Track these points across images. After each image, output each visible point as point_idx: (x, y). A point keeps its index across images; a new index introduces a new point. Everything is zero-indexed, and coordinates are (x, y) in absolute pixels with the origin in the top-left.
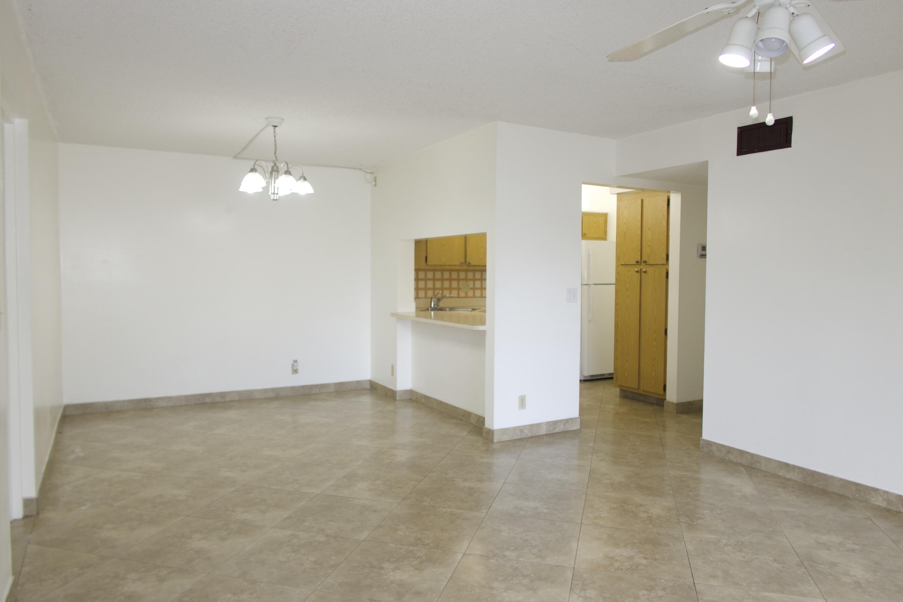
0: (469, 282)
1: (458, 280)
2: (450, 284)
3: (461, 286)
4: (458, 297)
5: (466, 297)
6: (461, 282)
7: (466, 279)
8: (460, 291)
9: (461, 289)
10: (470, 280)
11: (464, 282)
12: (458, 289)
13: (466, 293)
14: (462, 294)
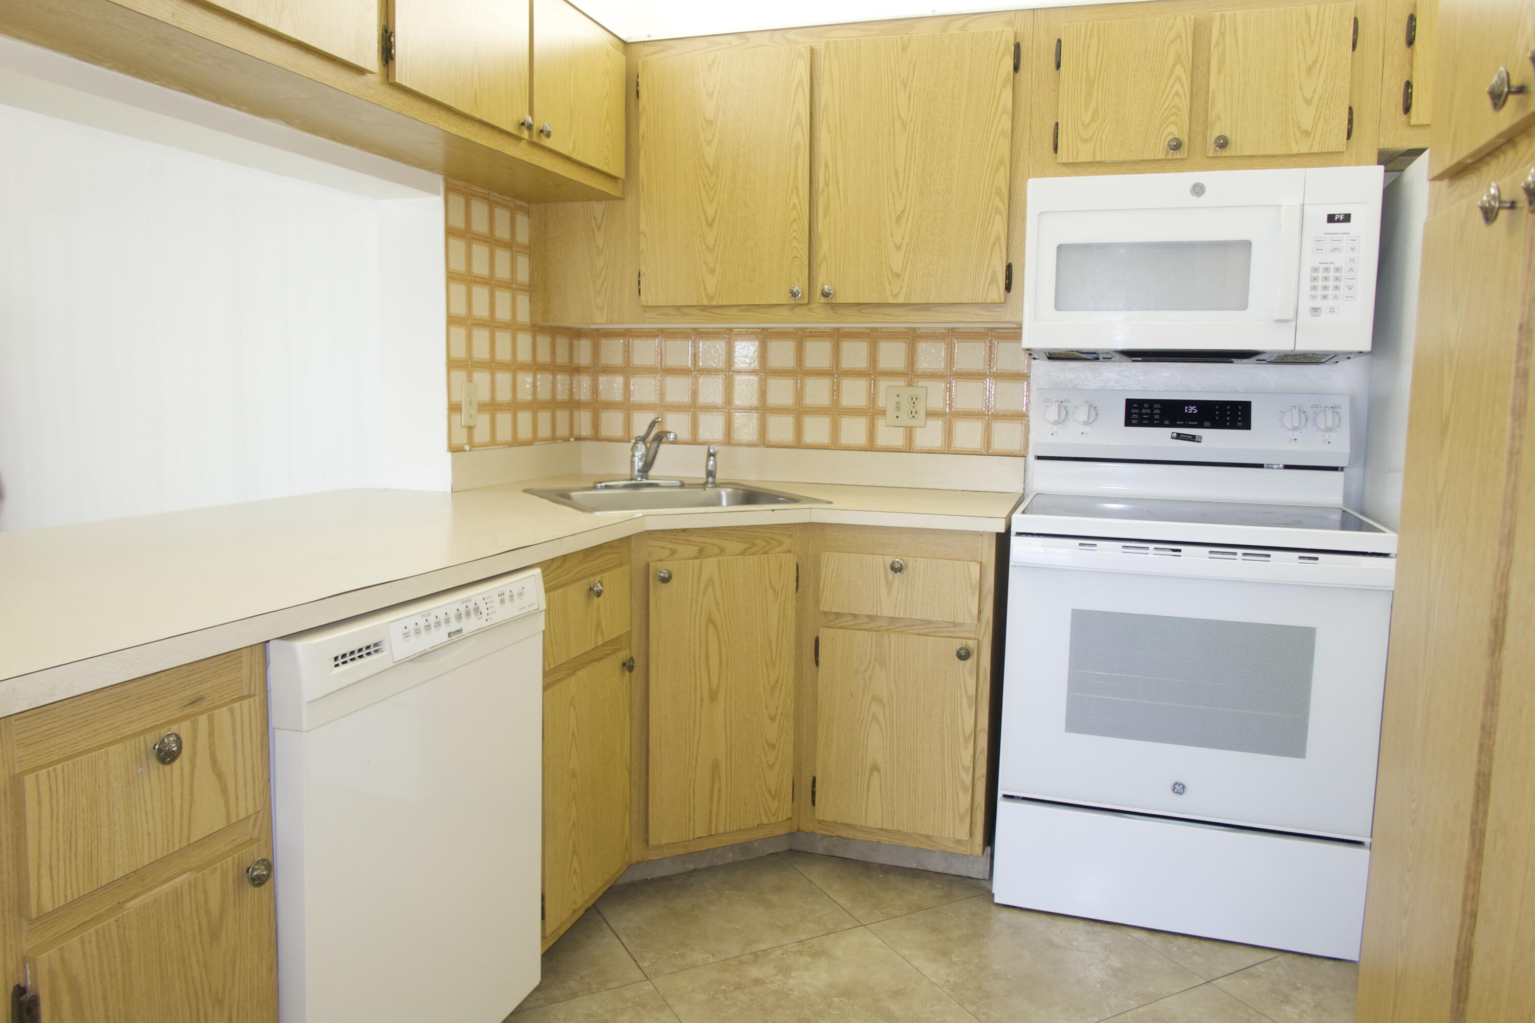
0: (922, 383)
1: (872, 373)
2: (836, 392)
3: (881, 403)
4: (871, 447)
5: (909, 448)
6: (883, 384)
7: (911, 374)
8: (880, 423)
9: (883, 413)
10: (932, 376)
11: (901, 382)
12: (872, 413)
13: (910, 433)
14: (888, 435)
